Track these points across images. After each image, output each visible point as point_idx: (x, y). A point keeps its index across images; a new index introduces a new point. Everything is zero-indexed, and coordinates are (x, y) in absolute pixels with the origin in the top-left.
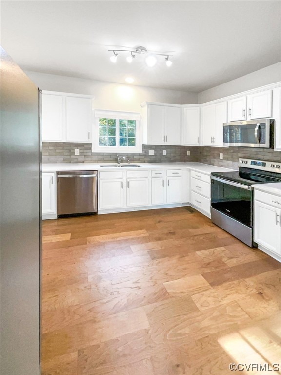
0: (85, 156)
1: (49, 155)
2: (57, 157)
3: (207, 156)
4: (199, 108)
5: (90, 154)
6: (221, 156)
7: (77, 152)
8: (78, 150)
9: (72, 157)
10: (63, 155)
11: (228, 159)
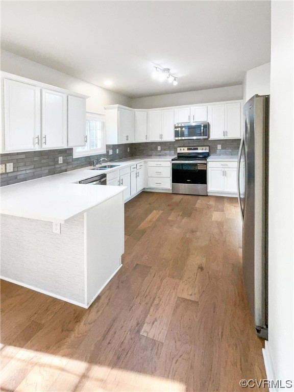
0: (67, 163)
1: (34, 168)
2: (43, 169)
3: (144, 150)
4: (146, 112)
5: (71, 160)
6: (159, 148)
7: (61, 160)
8: (62, 157)
9: (57, 166)
10: (49, 166)
11: (165, 150)
